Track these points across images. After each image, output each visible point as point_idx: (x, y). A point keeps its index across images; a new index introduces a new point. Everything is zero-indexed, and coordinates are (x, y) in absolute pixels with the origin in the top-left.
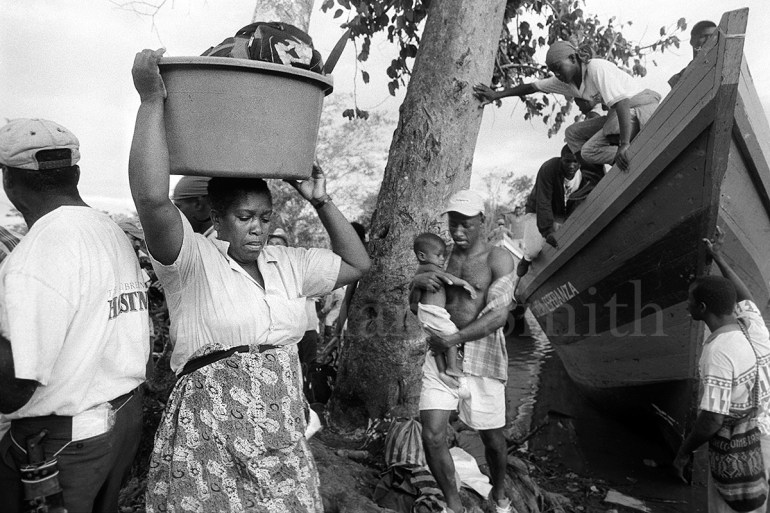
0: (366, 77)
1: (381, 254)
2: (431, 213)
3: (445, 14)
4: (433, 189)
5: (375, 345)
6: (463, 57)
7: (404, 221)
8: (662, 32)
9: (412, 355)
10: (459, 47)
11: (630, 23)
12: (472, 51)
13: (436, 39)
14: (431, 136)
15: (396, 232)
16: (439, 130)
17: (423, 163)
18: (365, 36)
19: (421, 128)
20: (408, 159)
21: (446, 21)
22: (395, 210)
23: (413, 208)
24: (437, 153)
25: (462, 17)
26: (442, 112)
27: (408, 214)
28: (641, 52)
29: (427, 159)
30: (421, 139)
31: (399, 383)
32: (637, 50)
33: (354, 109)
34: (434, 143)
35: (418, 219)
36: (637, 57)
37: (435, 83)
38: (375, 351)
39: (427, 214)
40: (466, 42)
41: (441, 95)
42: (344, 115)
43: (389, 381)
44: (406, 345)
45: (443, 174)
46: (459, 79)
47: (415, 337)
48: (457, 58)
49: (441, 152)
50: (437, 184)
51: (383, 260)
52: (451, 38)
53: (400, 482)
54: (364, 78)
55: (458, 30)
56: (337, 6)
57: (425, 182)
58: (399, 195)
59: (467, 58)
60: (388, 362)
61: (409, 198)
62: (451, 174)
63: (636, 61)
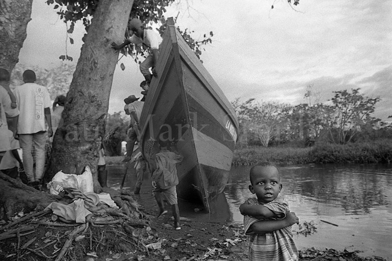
0: (72, 41)
1: (69, 110)
2: (92, 92)
3: (102, 10)
4: (94, 82)
5: (65, 149)
6: (109, 29)
7: (80, 95)
8: (205, 36)
9: (82, 154)
10: (107, 24)
11: (193, 32)
12: (113, 26)
13: (98, 20)
14: (94, 59)
15: (76, 100)
16: (97, 58)
17: (89, 71)
18: (72, 21)
19: (89, 56)
20: (83, 69)
21: (102, 14)
22: (76, 91)
23: (84, 90)
24: (96, 67)
25: (110, 12)
26: (99, 50)
27: (82, 92)
28: (198, 44)
29: (92, 69)
30: (89, 61)
31: (76, 166)
32: (197, 43)
33: (65, 55)
34: (95, 63)
35: (86, 94)
36: (197, 47)
37: (97, 38)
38: (64, 152)
39: (90, 93)
40: (111, 23)
41: (99, 44)
42: (60, 58)
43: (71, 165)
44: (79, 149)
45: (98, 76)
46: (107, 37)
47: (84, 146)
48: (106, 29)
49: (98, 67)
50: (96, 80)
51: (70, 112)
52: (104, 20)
53: (68, 194)
54: (71, 42)
55: (107, 17)
56: (55, 3)
57: (90, 79)
58: (78, 84)
59: (111, 29)
60: (70, 157)
61: (83, 85)
62: (102, 76)
63: (197, 48)
